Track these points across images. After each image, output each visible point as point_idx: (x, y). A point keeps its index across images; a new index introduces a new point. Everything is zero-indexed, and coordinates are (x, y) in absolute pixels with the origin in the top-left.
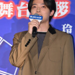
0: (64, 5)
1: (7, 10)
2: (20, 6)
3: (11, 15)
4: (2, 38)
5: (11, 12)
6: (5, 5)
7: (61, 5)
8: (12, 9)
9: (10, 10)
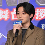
0: (43, 11)
1: (5, 15)
2: (13, 12)
3: (7, 18)
4: (1, 34)
5: (7, 16)
6: (3, 11)
7: (41, 11)
8: (8, 14)
9: (7, 15)
